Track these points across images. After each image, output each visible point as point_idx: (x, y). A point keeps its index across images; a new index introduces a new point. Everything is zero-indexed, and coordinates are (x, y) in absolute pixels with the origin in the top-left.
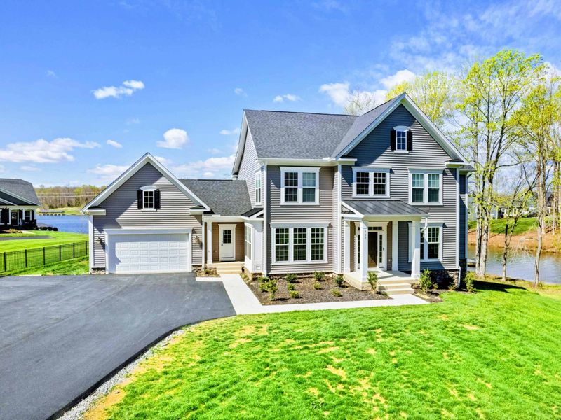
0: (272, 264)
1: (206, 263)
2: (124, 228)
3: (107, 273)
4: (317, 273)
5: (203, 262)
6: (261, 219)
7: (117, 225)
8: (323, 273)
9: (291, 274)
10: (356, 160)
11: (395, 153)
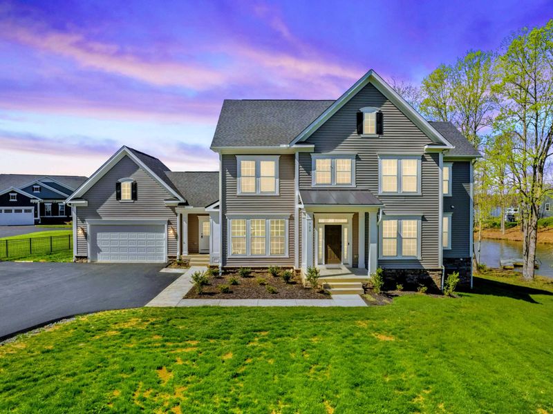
0: (228, 257)
1: (181, 254)
2: (104, 219)
3: (89, 261)
4: (273, 268)
5: (178, 253)
6: (217, 210)
7: (98, 216)
8: (279, 268)
9: (244, 268)
10: (313, 146)
11: (362, 138)
